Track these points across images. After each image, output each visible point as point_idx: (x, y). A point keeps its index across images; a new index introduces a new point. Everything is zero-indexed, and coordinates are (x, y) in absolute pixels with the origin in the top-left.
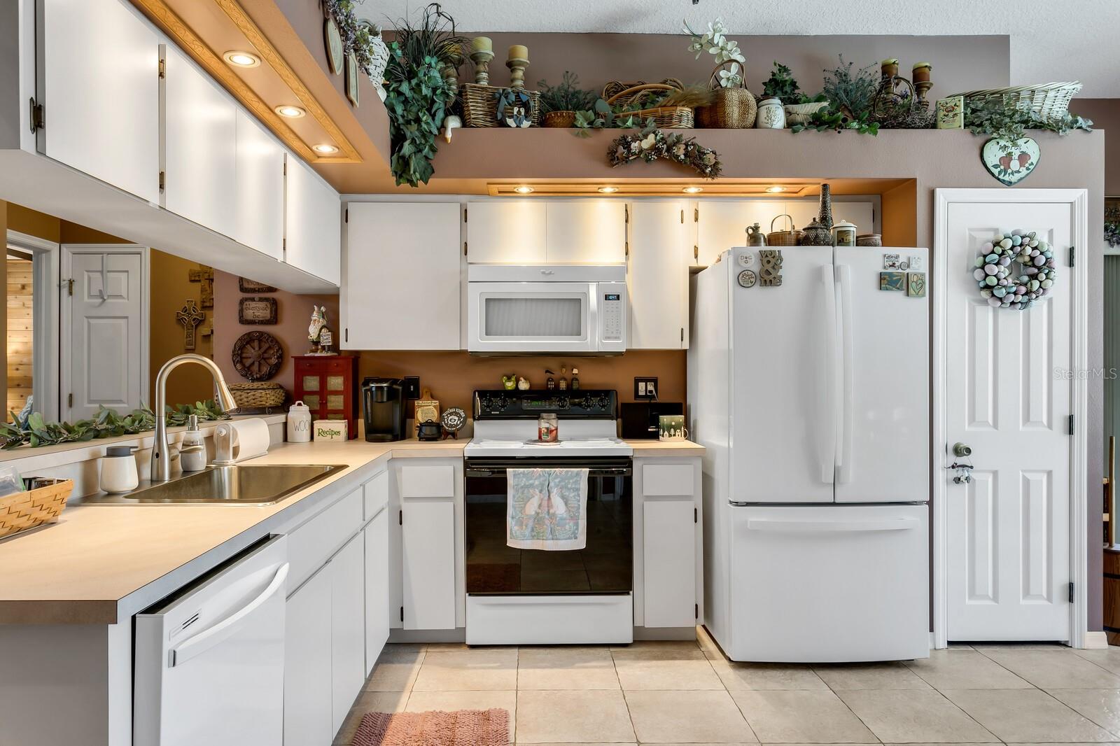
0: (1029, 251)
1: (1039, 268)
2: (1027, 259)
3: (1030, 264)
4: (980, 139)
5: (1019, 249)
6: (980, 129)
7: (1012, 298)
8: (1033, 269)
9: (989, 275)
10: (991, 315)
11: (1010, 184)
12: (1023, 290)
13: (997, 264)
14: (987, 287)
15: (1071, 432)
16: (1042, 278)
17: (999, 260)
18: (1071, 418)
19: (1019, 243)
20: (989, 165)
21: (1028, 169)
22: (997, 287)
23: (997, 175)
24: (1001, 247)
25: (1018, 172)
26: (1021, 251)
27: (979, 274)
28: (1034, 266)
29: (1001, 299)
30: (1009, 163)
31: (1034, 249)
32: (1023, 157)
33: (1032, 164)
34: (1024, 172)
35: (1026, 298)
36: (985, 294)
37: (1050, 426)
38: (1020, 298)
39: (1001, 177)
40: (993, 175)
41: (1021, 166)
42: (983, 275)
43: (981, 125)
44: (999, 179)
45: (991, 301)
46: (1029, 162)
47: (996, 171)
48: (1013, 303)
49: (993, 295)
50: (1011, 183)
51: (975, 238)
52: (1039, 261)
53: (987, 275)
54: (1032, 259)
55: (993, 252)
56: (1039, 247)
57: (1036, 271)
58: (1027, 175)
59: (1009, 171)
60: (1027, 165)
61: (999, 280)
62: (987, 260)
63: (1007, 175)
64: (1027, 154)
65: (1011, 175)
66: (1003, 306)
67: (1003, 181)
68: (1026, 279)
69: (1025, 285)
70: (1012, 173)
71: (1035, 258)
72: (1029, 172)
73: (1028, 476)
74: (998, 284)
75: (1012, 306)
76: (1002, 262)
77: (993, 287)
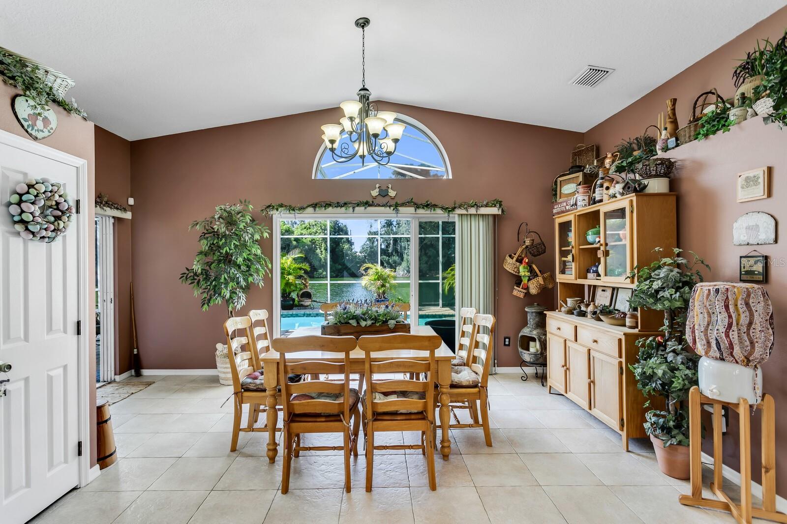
0: (57, 197)
1: (63, 213)
2: (54, 203)
3: (55, 207)
4: (12, 91)
5: (50, 194)
6: (11, 82)
7: (44, 233)
8: (59, 212)
9: (24, 212)
10: (21, 245)
11: (35, 139)
12: (52, 227)
13: (33, 203)
14: (22, 221)
15: (79, 333)
16: (65, 220)
17: (34, 201)
18: (79, 323)
19: (50, 190)
20: (20, 117)
21: (49, 132)
22: (31, 223)
23: (26, 127)
24: (36, 190)
25: (42, 131)
26: (51, 196)
27: (14, 210)
28: (58, 209)
29: (33, 233)
30: (36, 121)
31: (60, 196)
32: (46, 121)
33: (52, 129)
34: (46, 134)
35: (54, 234)
36: (19, 228)
37: (65, 331)
38: (50, 234)
39: (29, 130)
40: (23, 126)
41: (44, 127)
42: (19, 211)
43: (13, 78)
44: (27, 132)
45: (24, 234)
46: (51, 126)
47: (25, 124)
48: (43, 237)
49: (27, 229)
50: (37, 138)
51: (8, 177)
52: (64, 207)
53: (22, 212)
54: (58, 204)
55: (28, 193)
56: (64, 196)
57: (60, 214)
58: (49, 136)
59: (36, 128)
60: (49, 128)
61: (34, 217)
62: (24, 198)
63: (34, 131)
64: (49, 120)
65: (37, 132)
66: (34, 239)
67: (30, 135)
68: (52, 219)
69: (53, 223)
70: (38, 130)
71: (60, 203)
72: (50, 134)
73: (51, 373)
74: (33, 221)
75: (42, 239)
76: (37, 202)
77: (28, 222)
